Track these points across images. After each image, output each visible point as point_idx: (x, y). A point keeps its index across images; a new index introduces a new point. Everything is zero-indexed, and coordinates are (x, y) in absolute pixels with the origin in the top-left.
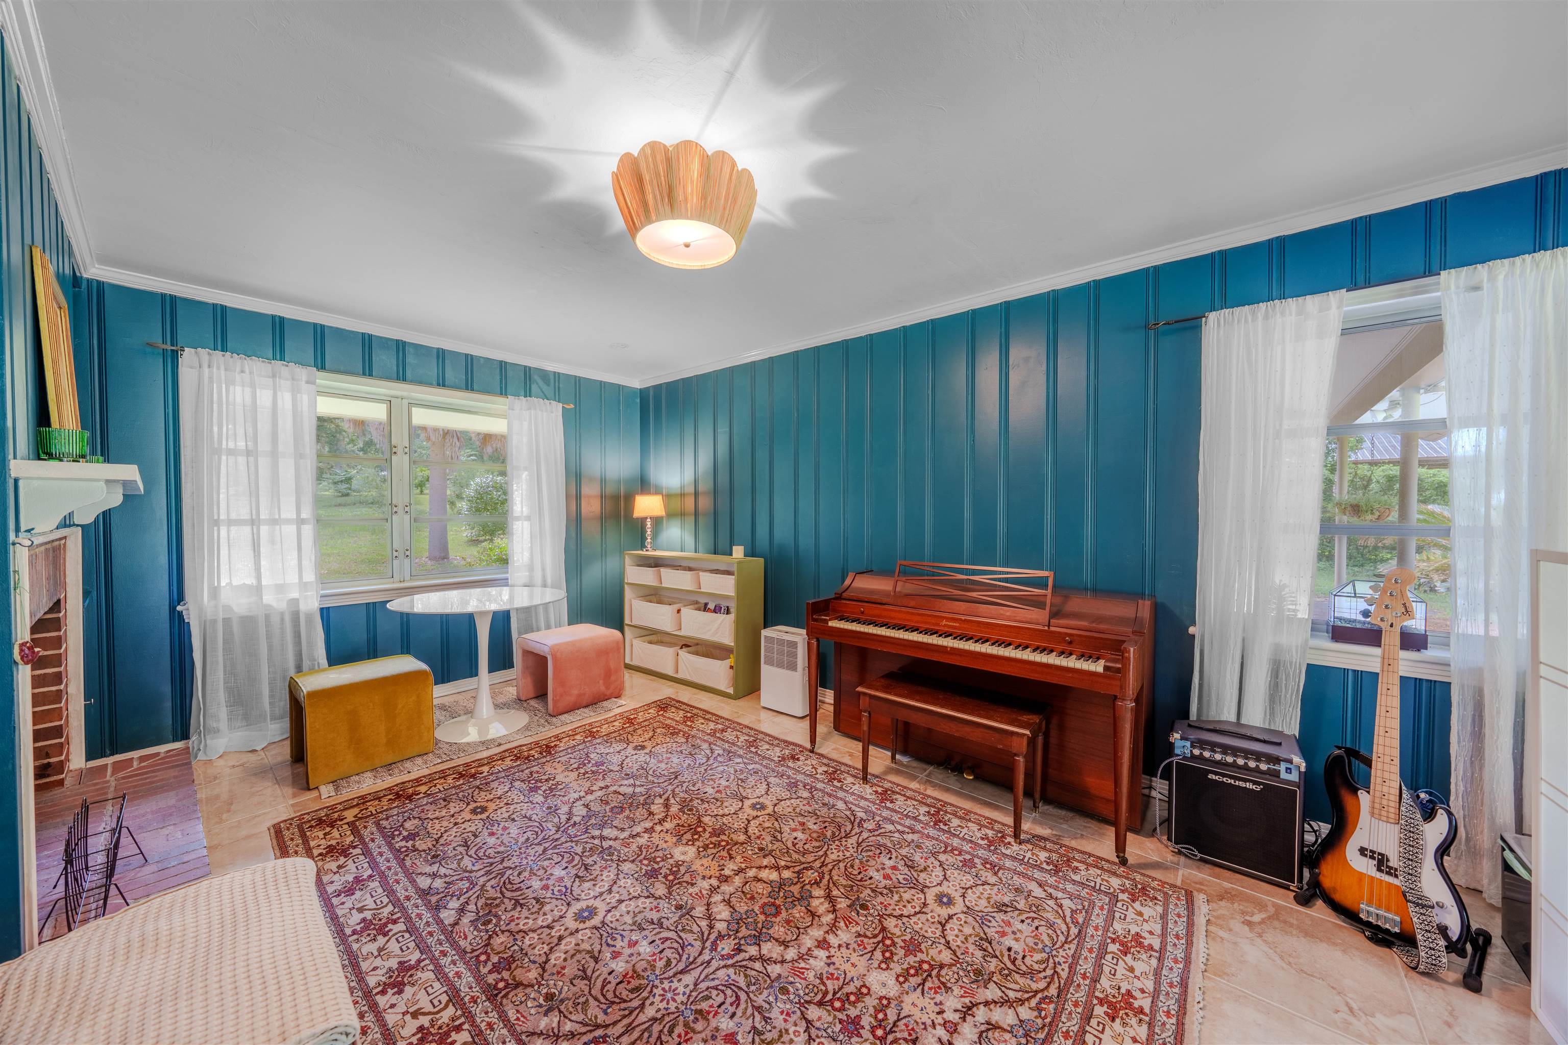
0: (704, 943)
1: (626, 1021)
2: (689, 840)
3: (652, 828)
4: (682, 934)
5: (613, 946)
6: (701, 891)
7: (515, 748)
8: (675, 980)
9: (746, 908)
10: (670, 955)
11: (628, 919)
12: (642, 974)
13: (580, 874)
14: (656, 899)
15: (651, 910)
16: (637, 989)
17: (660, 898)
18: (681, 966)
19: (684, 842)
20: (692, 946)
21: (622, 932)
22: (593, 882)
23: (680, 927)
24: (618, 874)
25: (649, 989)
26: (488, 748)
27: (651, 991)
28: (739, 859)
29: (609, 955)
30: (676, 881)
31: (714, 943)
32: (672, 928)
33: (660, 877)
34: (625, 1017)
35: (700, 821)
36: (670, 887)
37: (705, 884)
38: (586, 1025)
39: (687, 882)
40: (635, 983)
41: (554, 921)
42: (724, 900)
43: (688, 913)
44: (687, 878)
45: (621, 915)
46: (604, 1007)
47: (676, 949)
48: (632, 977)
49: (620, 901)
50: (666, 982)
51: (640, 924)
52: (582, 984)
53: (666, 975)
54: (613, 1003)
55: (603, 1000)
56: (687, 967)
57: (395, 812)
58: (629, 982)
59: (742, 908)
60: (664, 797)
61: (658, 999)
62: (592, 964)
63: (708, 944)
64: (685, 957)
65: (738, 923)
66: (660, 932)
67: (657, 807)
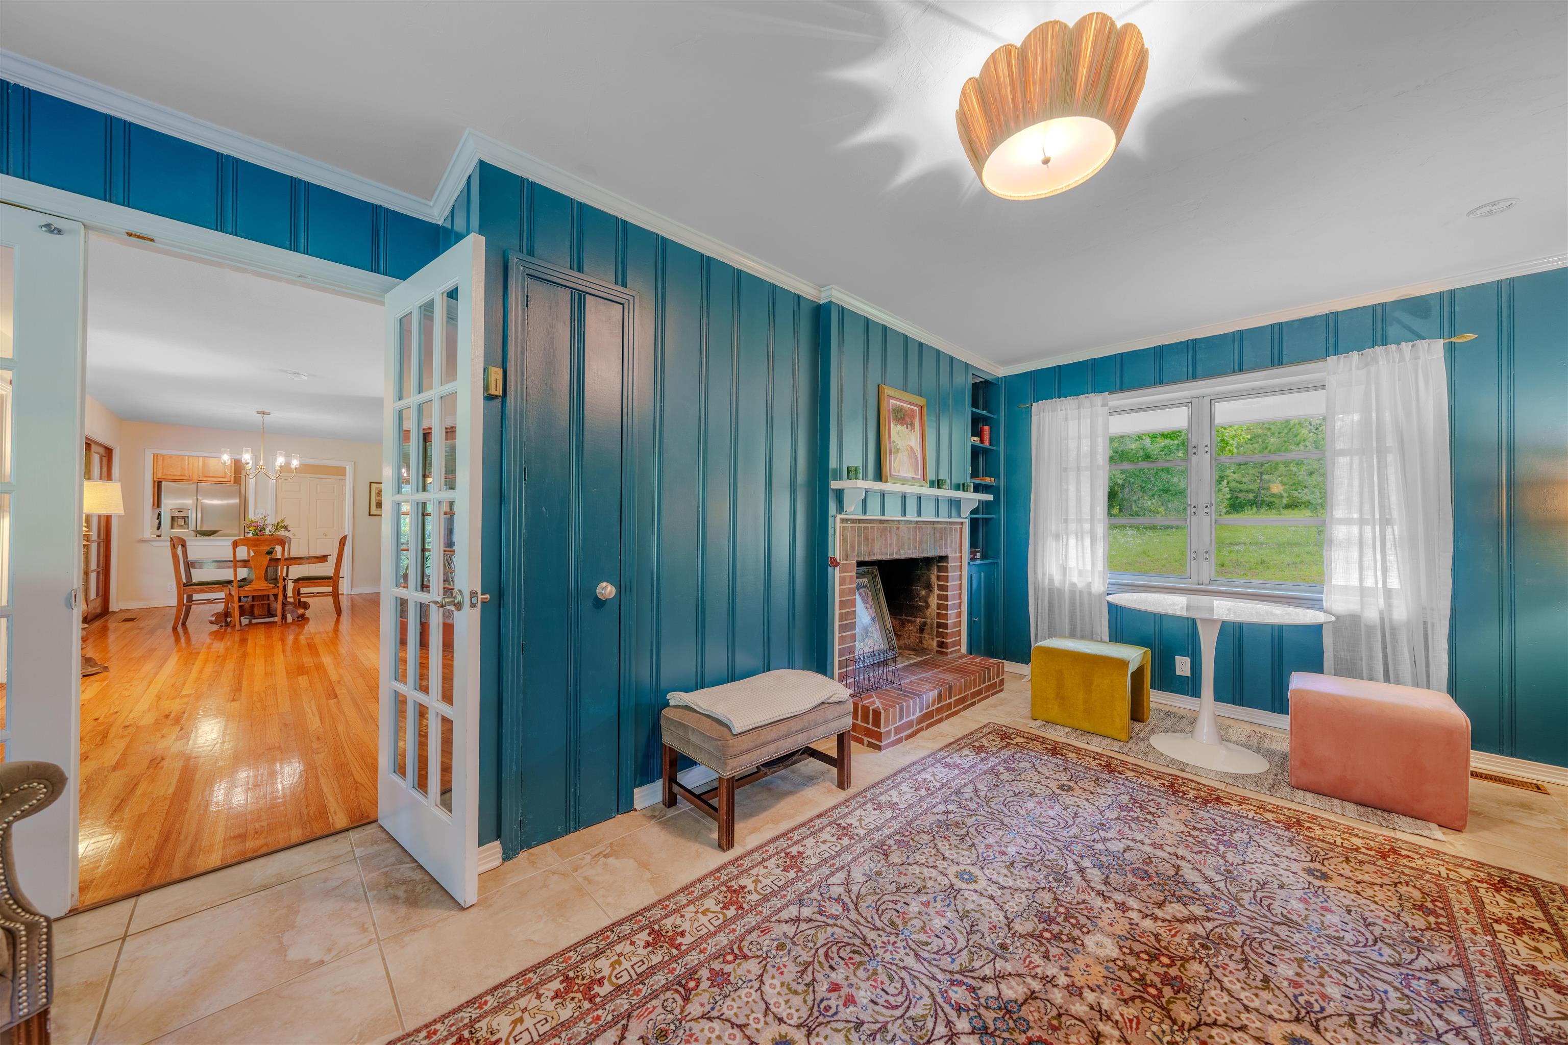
0: (958, 972)
1: (862, 921)
2: (1131, 949)
3: (1129, 909)
4: (965, 952)
5: (935, 901)
6: (1038, 966)
7: (1183, 778)
8: (908, 950)
9: (1031, 1018)
10: (935, 943)
11: (970, 906)
12: (909, 924)
13: (1015, 865)
14: (1008, 926)
15: (990, 923)
16: (893, 924)
17: (1010, 929)
18: (925, 955)
19: (1121, 943)
20: (952, 962)
21: (953, 904)
22: (1009, 874)
23: (973, 949)
24: (1030, 890)
25: (894, 931)
26: (1167, 766)
27: (891, 933)
28: (1130, 1011)
29: (925, 899)
30: (1044, 941)
31: (961, 983)
32: (971, 943)
33: (1045, 925)
34: (866, 919)
35: (1185, 960)
36: (1032, 936)
37: (1051, 970)
38: (857, 897)
39: (1047, 951)
40: (899, 922)
41: (952, 860)
42: (1033, 992)
43: (997, 955)
44: (1054, 951)
45: (973, 901)
46: (874, 905)
47: (944, 948)
48: (904, 918)
49: (992, 898)
50: (904, 943)
51: (967, 916)
52: (893, 888)
53: (910, 943)
54: (878, 910)
55: (879, 903)
56: (925, 959)
57: (1033, 754)
58: (899, 917)
59: (1030, 1012)
60: (1210, 914)
61: (885, 939)
62: (913, 890)
63: (958, 977)
64: (937, 957)
65: (1000, 1008)
66: (961, 933)
67: (1174, 909)
